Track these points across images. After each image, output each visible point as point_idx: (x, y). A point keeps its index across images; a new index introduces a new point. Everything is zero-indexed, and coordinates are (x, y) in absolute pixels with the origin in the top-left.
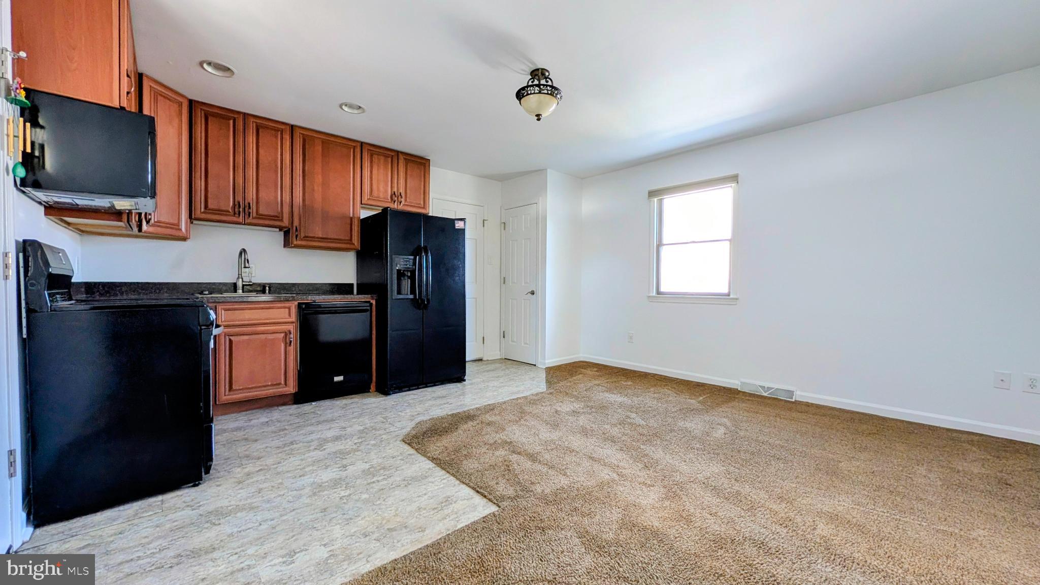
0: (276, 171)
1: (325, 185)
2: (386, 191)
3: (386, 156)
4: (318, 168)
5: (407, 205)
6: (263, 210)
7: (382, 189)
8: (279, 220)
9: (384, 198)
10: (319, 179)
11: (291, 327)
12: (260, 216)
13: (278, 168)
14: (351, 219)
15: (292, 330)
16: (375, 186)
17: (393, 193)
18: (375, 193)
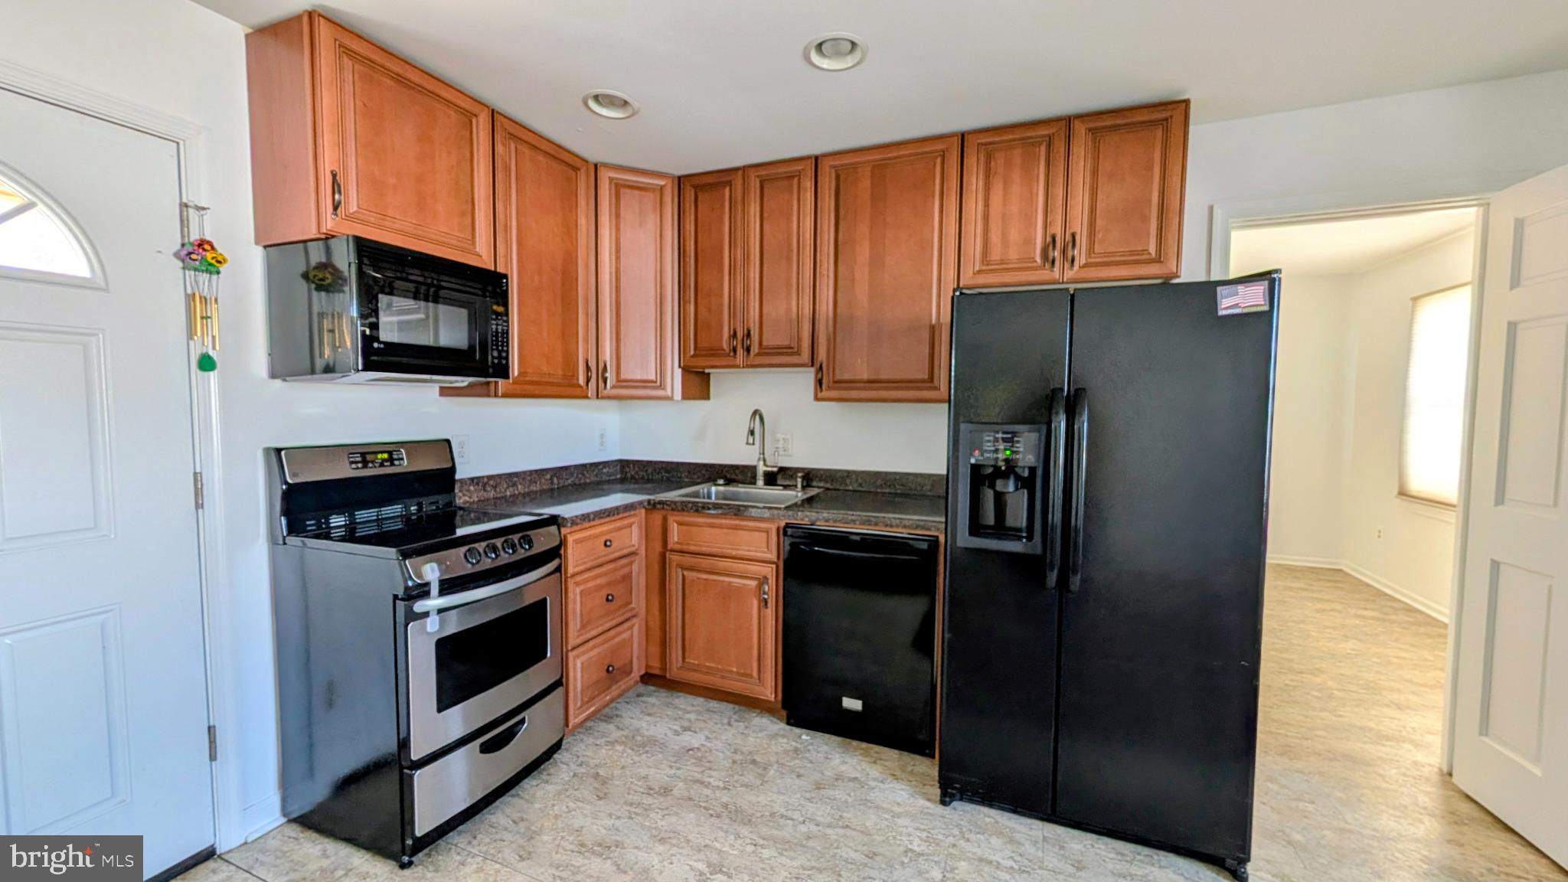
0: (789, 259)
1: (876, 262)
2: (1029, 241)
3: (1029, 144)
4: (864, 229)
5: (1097, 265)
6: (770, 340)
7: (1014, 235)
8: (792, 354)
9: (1021, 260)
10: (863, 252)
11: (769, 571)
12: (766, 351)
13: (792, 251)
14: (932, 328)
15: (769, 577)
16: (995, 237)
17: (1049, 239)
18: (996, 254)
